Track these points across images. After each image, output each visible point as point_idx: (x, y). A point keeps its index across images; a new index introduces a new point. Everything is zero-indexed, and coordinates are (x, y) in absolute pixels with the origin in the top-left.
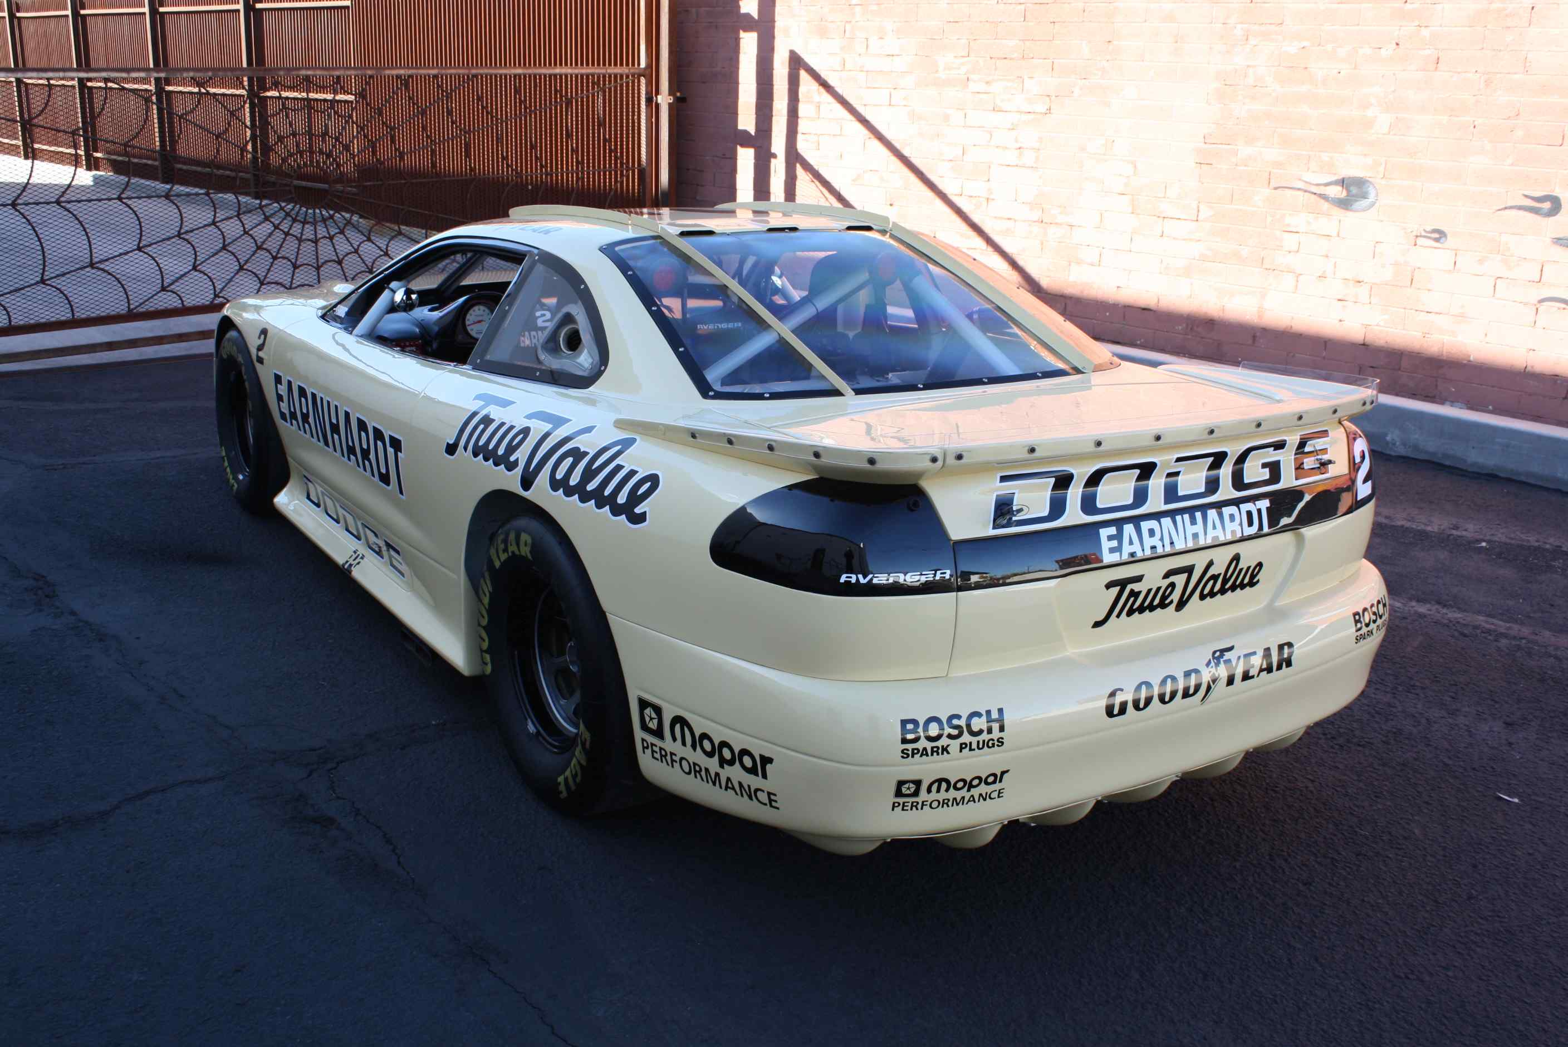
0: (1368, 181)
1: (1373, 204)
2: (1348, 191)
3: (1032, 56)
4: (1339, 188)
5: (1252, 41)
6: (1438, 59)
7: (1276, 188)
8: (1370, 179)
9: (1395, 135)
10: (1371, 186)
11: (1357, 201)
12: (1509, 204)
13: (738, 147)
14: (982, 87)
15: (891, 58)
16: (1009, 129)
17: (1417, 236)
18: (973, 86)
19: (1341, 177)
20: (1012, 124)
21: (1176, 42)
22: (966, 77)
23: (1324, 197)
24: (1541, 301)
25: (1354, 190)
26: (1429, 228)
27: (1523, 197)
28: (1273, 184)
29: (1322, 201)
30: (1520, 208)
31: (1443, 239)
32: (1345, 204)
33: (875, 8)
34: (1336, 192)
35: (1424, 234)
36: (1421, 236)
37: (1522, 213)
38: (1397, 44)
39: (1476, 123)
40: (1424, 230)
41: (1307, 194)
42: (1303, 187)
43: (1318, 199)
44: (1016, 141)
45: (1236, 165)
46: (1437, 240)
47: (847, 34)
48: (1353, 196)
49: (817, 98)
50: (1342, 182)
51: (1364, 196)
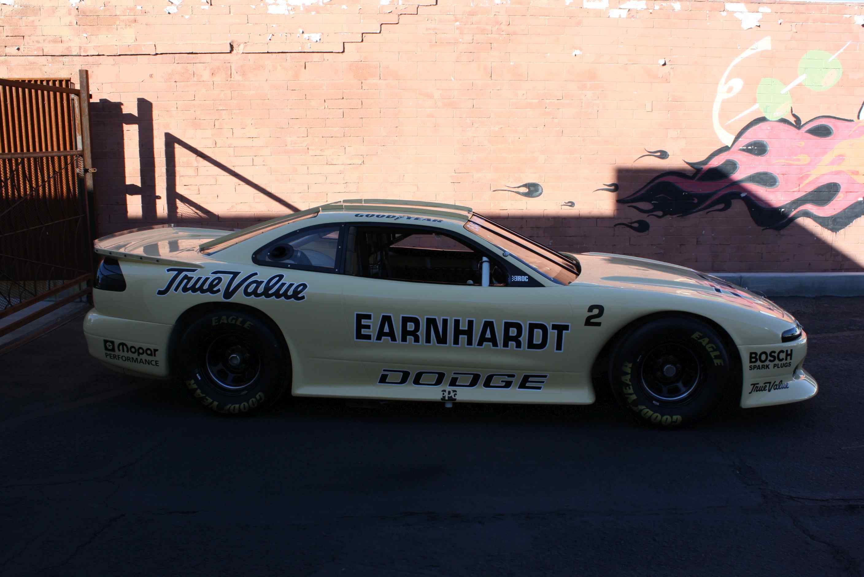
0: (538, 184)
1: (541, 194)
2: (529, 188)
3: (350, 135)
4: (525, 188)
5: (476, 125)
6: (563, 131)
7: (494, 191)
8: (538, 183)
9: (547, 164)
10: (539, 186)
11: (533, 193)
12: (598, 189)
13: (128, 196)
14: (318, 152)
15: (252, 139)
16: (338, 173)
17: (562, 205)
18: (311, 153)
19: (525, 183)
20: (340, 171)
21: (435, 127)
22: (307, 147)
23: (518, 193)
24: (615, 226)
25: (532, 188)
26: (567, 202)
27: (604, 185)
28: (493, 189)
29: (518, 195)
30: (603, 190)
31: (573, 205)
32: (528, 195)
33: (238, 111)
34: (525, 190)
35: (565, 204)
36: (564, 205)
37: (603, 191)
38: (544, 126)
39: (581, 157)
40: (565, 203)
41: (510, 192)
42: (508, 190)
43: (515, 193)
44: (344, 179)
45: (473, 182)
46: (570, 206)
47: (217, 127)
48: (531, 191)
49: (195, 164)
50: (525, 186)
51: (537, 190)
